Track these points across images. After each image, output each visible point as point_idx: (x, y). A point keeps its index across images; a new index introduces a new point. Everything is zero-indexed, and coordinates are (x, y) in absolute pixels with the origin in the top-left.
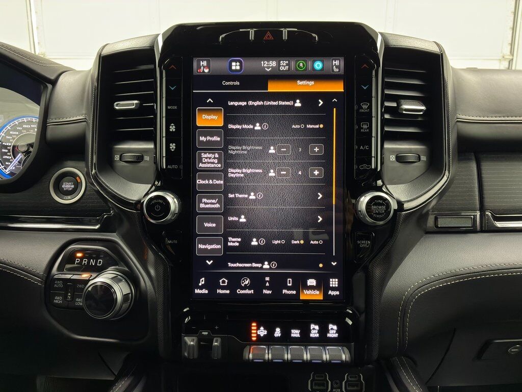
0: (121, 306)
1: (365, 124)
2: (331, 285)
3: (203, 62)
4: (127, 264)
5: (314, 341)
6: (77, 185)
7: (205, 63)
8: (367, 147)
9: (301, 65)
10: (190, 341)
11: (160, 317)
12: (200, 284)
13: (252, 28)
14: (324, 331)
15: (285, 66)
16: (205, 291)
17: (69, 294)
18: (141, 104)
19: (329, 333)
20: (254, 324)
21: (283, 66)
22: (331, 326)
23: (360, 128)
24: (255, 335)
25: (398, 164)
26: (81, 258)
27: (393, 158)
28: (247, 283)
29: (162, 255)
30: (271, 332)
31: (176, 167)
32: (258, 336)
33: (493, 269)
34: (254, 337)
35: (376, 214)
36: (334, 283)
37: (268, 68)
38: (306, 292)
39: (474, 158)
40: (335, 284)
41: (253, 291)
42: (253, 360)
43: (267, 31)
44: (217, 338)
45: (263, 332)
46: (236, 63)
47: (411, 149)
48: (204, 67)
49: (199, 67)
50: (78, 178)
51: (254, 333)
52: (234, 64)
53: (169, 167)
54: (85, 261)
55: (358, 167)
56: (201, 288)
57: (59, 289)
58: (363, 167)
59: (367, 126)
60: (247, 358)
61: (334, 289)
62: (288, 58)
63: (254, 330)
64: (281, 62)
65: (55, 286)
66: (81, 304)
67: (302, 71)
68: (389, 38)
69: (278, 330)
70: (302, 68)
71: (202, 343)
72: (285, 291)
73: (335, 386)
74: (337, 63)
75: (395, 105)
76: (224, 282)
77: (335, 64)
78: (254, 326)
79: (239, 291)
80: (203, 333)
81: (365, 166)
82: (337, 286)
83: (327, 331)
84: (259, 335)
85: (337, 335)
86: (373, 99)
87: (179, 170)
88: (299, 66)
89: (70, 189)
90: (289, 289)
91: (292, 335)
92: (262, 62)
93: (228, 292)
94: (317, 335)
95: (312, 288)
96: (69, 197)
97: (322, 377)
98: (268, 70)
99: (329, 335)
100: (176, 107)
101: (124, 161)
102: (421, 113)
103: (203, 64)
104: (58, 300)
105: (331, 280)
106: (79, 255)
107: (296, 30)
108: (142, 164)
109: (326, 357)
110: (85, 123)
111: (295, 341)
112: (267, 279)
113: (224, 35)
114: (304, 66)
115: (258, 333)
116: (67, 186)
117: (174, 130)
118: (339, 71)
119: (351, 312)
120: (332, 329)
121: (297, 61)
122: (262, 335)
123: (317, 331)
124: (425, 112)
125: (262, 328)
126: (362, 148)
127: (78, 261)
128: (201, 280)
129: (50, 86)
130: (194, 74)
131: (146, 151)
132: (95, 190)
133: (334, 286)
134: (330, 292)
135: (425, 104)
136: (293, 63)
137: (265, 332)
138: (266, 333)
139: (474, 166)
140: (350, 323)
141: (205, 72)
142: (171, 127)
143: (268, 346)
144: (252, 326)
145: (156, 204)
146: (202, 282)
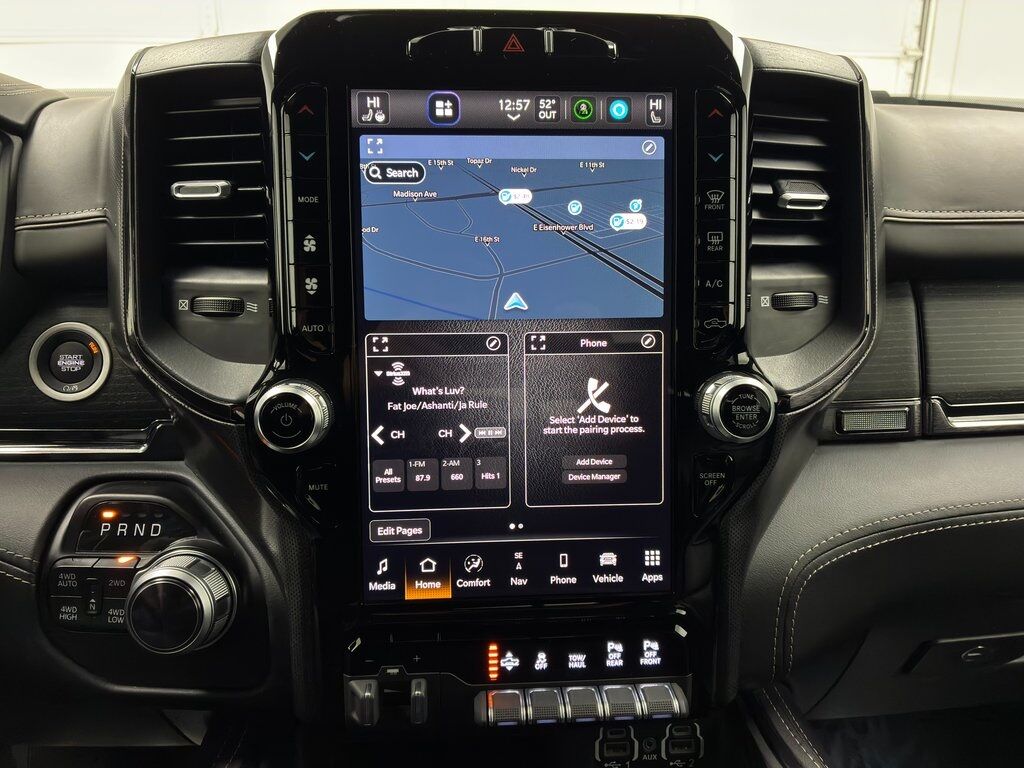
0: (212, 625)
1: (716, 235)
2: (647, 564)
3: (372, 99)
4: (215, 530)
5: (615, 675)
6: (92, 361)
7: (376, 102)
8: (718, 283)
9: (584, 108)
10: (364, 690)
11: (295, 641)
12: (379, 572)
13: (477, 25)
14: (633, 653)
15: (549, 111)
16: (390, 586)
17: (93, 601)
18: (234, 188)
19: (643, 656)
20: (493, 647)
21: (545, 110)
22: (647, 644)
23: (705, 243)
24: (496, 669)
25: (775, 314)
26: (114, 522)
27: (766, 301)
28: (476, 566)
29: (288, 508)
30: (528, 660)
31: (318, 328)
32: (502, 671)
33: (950, 515)
34: (494, 672)
35: (741, 421)
36: (652, 558)
37: (514, 113)
38: (598, 579)
39: (910, 292)
40: (655, 560)
41: (488, 581)
42: (496, 722)
43: (512, 31)
44: (419, 680)
45: (511, 662)
46: (445, 101)
47: (801, 280)
48: (375, 111)
49: (364, 110)
50: (92, 344)
51: (493, 665)
52: (439, 104)
53: (305, 328)
54: (122, 529)
55: (702, 323)
56: (382, 579)
57: (69, 590)
58: (710, 324)
59: (720, 238)
60: (484, 719)
61: (652, 570)
62: (554, 94)
63: (493, 658)
64: (542, 101)
65: (60, 584)
66: (121, 620)
67: (585, 121)
68: (761, 52)
69: (542, 657)
70: (585, 115)
71: (386, 691)
72: (554, 579)
73: (647, 748)
74: (658, 104)
75: (768, 190)
76: (429, 565)
77: (654, 107)
78: (493, 651)
79: (461, 583)
80: (389, 671)
81: (715, 322)
82: (658, 563)
83: (641, 653)
84: (504, 668)
85: (659, 659)
86: (733, 182)
87: (326, 333)
88: (578, 110)
89: (76, 369)
90: (563, 573)
91: (571, 665)
92: (501, 101)
93: (438, 585)
94: (620, 663)
95: (609, 570)
96: (75, 387)
97: (622, 732)
98: (514, 119)
99: (643, 661)
100: (315, 200)
101: (200, 314)
102: (821, 207)
103: (372, 105)
104: (68, 614)
105: (647, 553)
106: (108, 515)
107: (573, 31)
108: (241, 320)
109: (641, 707)
110: (105, 225)
111: (577, 677)
112: (519, 555)
113: (416, 40)
114: (589, 111)
115: (502, 665)
116: (70, 362)
117: (313, 249)
118: (663, 122)
119: (684, 613)
120: (649, 649)
121: (574, 100)
122: (509, 668)
123: (619, 655)
124: (828, 204)
125: (509, 655)
126: (708, 284)
127: (106, 527)
128: (381, 563)
129: (17, 141)
130: (353, 126)
131: (250, 292)
132: (133, 372)
133: (652, 564)
134: (645, 577)
135: (826, 188)
136: (566, 104)
137: (516, 662)
138: (517, 664)
139: (910, 307)
140: (683, 633)
141: (378, 122)
142: (306, 243)
143: (524, 689)
144: (488, 651)
145: (282, 411)
146: (383, 567)
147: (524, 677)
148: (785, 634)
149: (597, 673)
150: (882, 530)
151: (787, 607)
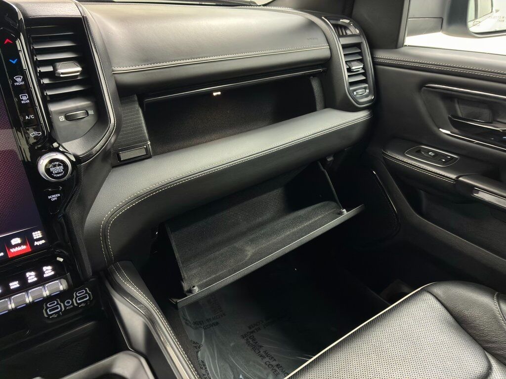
2: (35, 238)
5: (34, 285)
8: (32, 116)
14: (40, 274)
19: (45, 274)
22: (45, 268)
23: (20, 100)
25: (69, 123)
27: (62, 118)
33: (163, 185)
35: (56, 174)
36: (37, 235)
38: (13, 250)
40: (39, 236)
47: (77, 107)
55: (29, 135)
59: (26, 97)
61: (38, 240)
73: (68, 305)
75: (50, 69)
82: (41, 236)
83: (43, 273)
85: (53, 272)
86: (26, 71)
91: (12, 288)
94: (35, 279)
97: (55, 303)
102: (78, 74)
105: (33, 234)
109: (46, 293)
111: (16, 291)
120: (47, 270)
123: (34, 276)
124: (82, 73)
126: (27, 117)
134: (36, 243)
135: (80, 65)
140: (61, 260)
148: (107, 246)
149: (25, 287)
150: (138, 197)
151: (105, 237)
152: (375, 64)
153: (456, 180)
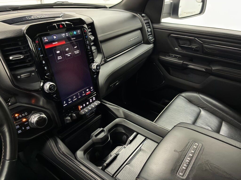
1: (89, 47)
7: (45, 38)
9: (71, 33)
13: (55, 23)
16: (66, 104)
17: (23, 128)
19: (93, 99)
21: (67, 35)
26: (18, 116)
30: (83, 106)
32: (81, 108)
33: (112, 71)
35: (98, 69)
38: (87, 93)
41: (76, 98)
42: (85, 113)
44: (73, 114)
45: (81, 107)
49: (45, 40)
52: (54, 37)
54: (20, 116)
58: (91, 58)
60: (83, 114)
61: (92, 89)
62: (67, 32)
66: (29, 128)
72: (83, 95)
73: (91, 111)
74: (79, 31)
76: (70, 100)
78: (79, 107)
79: (74, 100)
80: (69, 115)
85: (95, 99)
86: (89, 40)
87: (50, 74)
90: (84, 94)
91: (87, 104)
92: (62, 35)
93: (71, 102)
94: (92, 101)
95: (88, 91)
104: (20, 132)
108: (31, 76)
109: (96, 104)
112: (79, 94)
113: (48, 27)
117: (44, 63)
118: (80, 33)
126: (89, 53)
131: (32, 71)
135: (94, 36)
136: (69, 33)
137: (82, 106)
140: (96, 95)
141: (47, 41)
145: (51, 87)
146: (65, 102)
147: (83, 108)
149: (90, 103)
150: (108, 75)
151: (103, 88)
152: (153, 28)
153: (183, 63)
